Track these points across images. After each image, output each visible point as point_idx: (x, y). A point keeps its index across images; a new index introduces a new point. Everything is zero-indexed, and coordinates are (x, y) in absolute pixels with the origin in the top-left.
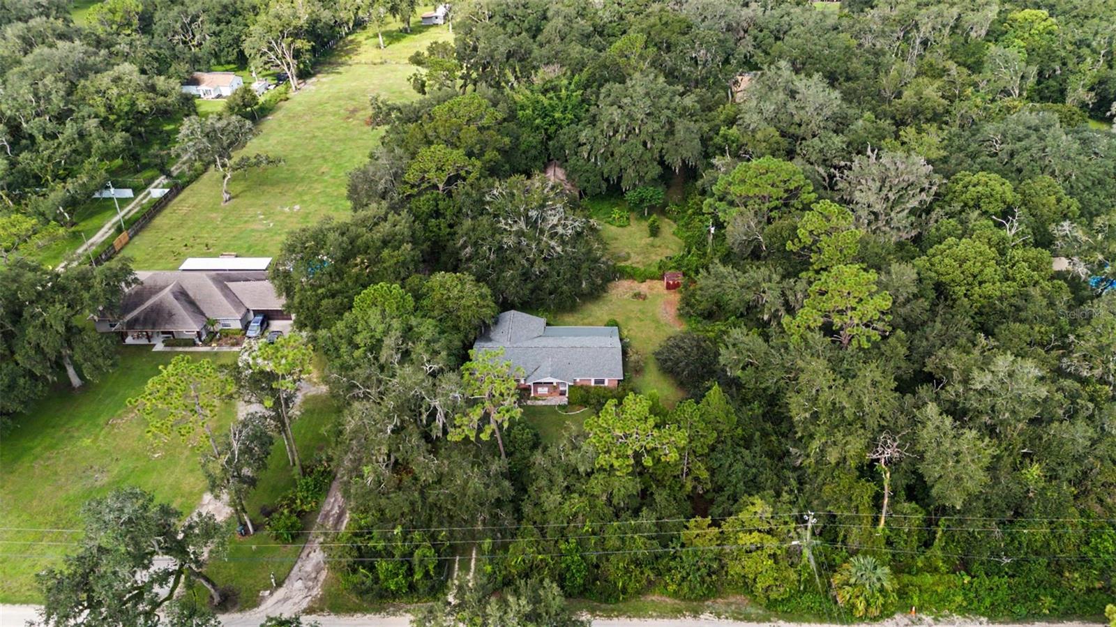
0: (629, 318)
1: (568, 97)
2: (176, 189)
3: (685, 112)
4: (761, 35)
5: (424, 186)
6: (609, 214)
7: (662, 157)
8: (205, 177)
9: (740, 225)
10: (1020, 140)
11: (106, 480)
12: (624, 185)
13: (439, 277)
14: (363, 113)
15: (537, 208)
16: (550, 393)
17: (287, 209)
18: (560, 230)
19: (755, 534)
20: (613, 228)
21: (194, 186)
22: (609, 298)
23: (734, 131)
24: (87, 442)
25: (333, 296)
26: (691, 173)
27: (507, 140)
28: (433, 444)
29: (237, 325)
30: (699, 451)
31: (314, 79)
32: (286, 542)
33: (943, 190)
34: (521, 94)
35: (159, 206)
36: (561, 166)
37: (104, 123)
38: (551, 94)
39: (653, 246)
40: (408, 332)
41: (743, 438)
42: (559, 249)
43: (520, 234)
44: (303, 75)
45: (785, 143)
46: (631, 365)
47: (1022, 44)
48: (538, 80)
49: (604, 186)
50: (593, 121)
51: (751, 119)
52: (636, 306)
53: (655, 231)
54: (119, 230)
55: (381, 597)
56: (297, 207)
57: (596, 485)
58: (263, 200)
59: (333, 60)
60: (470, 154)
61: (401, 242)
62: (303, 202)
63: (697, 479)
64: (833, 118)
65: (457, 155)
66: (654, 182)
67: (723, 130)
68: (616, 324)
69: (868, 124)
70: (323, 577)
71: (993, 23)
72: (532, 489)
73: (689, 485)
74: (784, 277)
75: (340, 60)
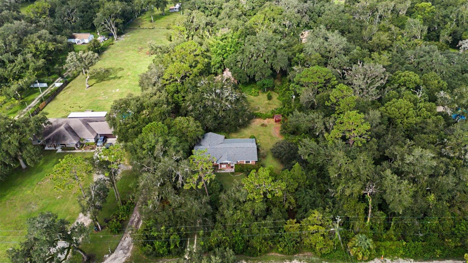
0: (259, 135)
1: (232, 41)
2: (66, 83)
3: (281, 47)
4: (312, 14)
5: (172, 80)
6: (250, 91)
7: (272, 66)
8: (78, 77)
9: (306, 94)
10: (422, 57)
11: (37, 208)
12: (256, 79)
13: (179, 119)
14: (145, 49)
15: (220, 89)
16: (227, 167)
17: (113, 91)
18: (230, 98)
19: (315, 226)
20: (252, 97)
21: (74, 82)
22: (251, 126)
23: (302, 55)
24: (29, 192)
25: (134, 128)
27: (206, 60)
28: (178, 190)
29: (93, 141)
30: (291, 191)
31: (124, 36)
32: (115, 234)
33: (390, 79)
34: (212, 41)
35: (58, 90)
36: (229, 71)
37: (35, 55)
38: (225, 41)
39: (269, 104)
40: (166, 142)
41: (309, 185)
42: (229, 106)
43: (213, 100)
44: (119, 34)
45: (324, 60)
46: (261, 155)
47: (421, 17)
48: (219, 34)
49: (248, 79)
50: (243, 52)
51: (309, 50)
52: (262, 129)
53: (270, 98)
54: (41, 101)
55: (156, 256)
56: (118, 90)
57: (248, 206)
58: (103, 87)
59: (132, 27)
60: (191, 66)
61: (162, 104)
62: (120, 88)
63: (290, 203)
64: (343, 49)
65: (186, 67)
66: (269, 77)
67: (297, 55)
68: (254, 137)
69: (358, 51)
70: (131, 248)
71: (409, 8)
72: (220, 209)
73: (287, 205)
74: (325, 116)
75: (136, 27)
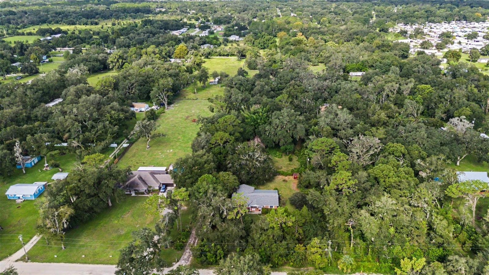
0: (281, 188)
1: (262, 115)
2: (131, 143)
3: (300, 122)
4: (331, 91)
5: (217, 144)
6: (275, 154)
7: (293, 135)
8: (140, 140)
9: (316, 158)
10: (410, 132)
11: (124, 233)
12: (281, 144)
13: (221, 173)
14: (191, 117)
15: (252, 152)
16: (256, 210)
17: (168, 151)
18: (259, 159)
19: (315, 248)
20: (277, 158)
21: (136, 143)
22: (275, 181)
23: (317, 127)
24: (116, 222)
25: (189, 179)
26: (303, 141)
27: (242, 129)
28: (224, 220)
29: (157, 188)
30: (300, 225)
31: (172, 105)
32: (179, 250)
33: (383, 148)
34: (246, 114)
35: (126, 149)
36: (259, 137)
37: (110, 122)
38: (257, 114)
39: (290, 164)
40: (214, 189)
41: (313, 222)
42: (259, 165)
43: (247, 160)
44: (169, 104)
45: (332, 132)
46: (281, 202)
47: (421, 97)
48: (252, 109)
49: (274, 144)
50: (270, 123)
51: (322, 124)
52: (283, 184)
53: (291, 160)
54: (115, 158)
55: (209, 264)
56: (171, 150)
57: (270, 232)
58: (160, 148)
59: (179, 98)
60: (230, 134)
61: (210, 162)
62: (173, 149)
63: (299, 234)
64: (350, 123)
65: (227, 135)
66: (290, 143)
67: (313, 127)
68: (277, 189)
69: (361, 126)
70: (190, 260)
71: (412, 88)
72: (251, 234)
73: (297, 235)
74: (328, 175)
75: (182, 98)
